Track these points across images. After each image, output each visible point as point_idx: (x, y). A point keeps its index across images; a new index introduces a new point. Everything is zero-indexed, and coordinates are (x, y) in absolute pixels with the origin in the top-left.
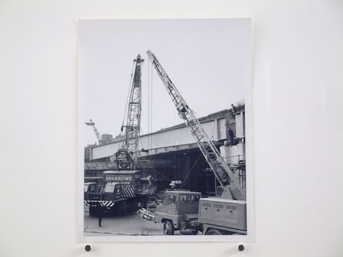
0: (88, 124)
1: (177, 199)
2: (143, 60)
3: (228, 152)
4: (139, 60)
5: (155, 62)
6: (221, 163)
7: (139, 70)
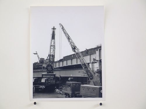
0: (35, 54)
1: (71, 85)
2: (56, 29)
3: (93, 66)
4: (54, 29)
5: (63, 28)
6: (90, 71)
7: (54, 32)
